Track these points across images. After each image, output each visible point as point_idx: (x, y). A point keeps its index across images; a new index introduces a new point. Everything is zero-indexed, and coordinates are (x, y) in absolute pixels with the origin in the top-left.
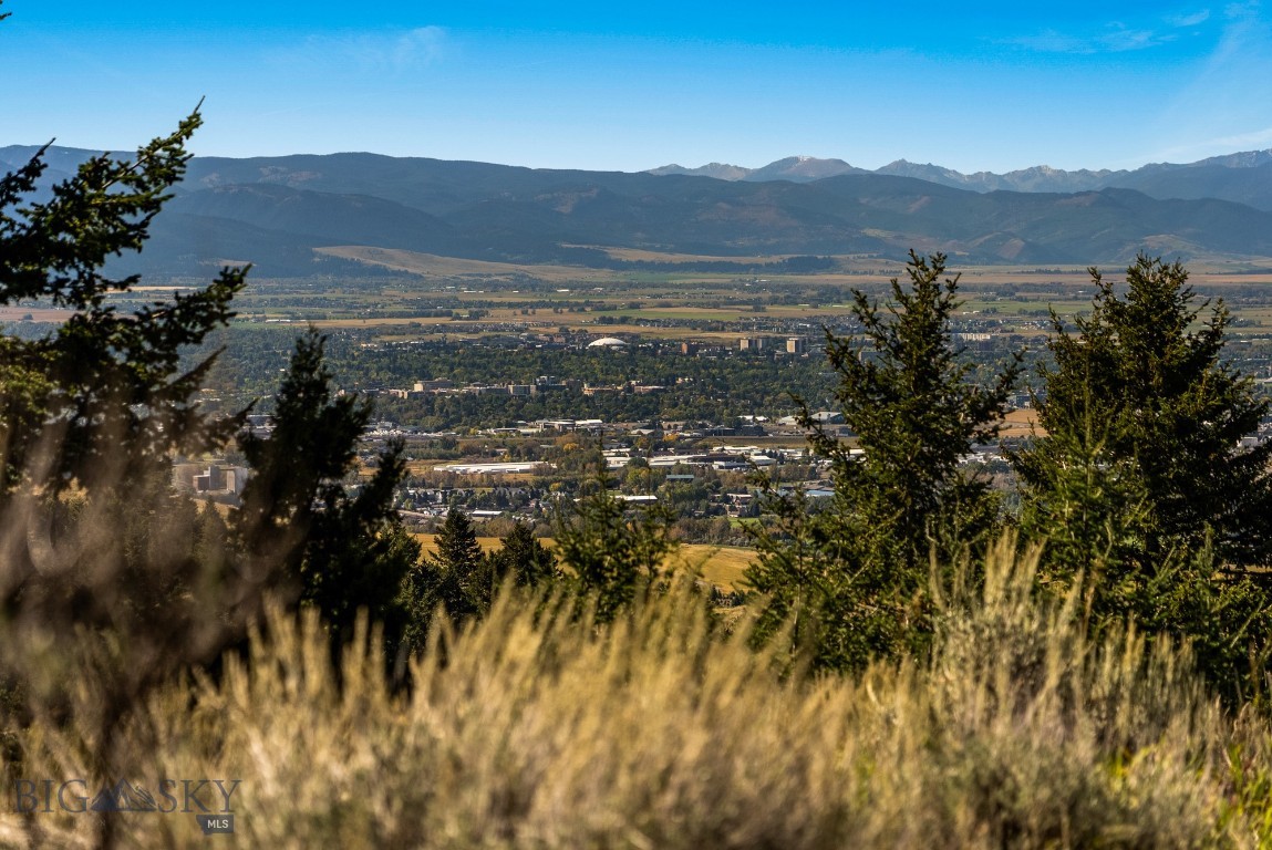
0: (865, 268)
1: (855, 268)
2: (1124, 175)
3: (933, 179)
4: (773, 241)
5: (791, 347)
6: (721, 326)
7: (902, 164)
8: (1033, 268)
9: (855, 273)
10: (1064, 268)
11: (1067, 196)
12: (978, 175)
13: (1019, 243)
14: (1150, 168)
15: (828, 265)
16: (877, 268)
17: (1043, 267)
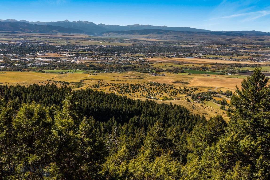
0: (21, 33)
1: (20, 33)
2: (48, 23)
3: (26, 22)
4: (9, 29)
5: (21, 44)
6: (10, 41)
7: (22, 20)
8: (41, 34)
9: (20, 34)
10: (45, 34)
11: (43, 25)
12: (31, 22)
13: (38, 31)
14: (51, 22)
15: (17, 33)
16: (23, 33)
17: (42, 34)
